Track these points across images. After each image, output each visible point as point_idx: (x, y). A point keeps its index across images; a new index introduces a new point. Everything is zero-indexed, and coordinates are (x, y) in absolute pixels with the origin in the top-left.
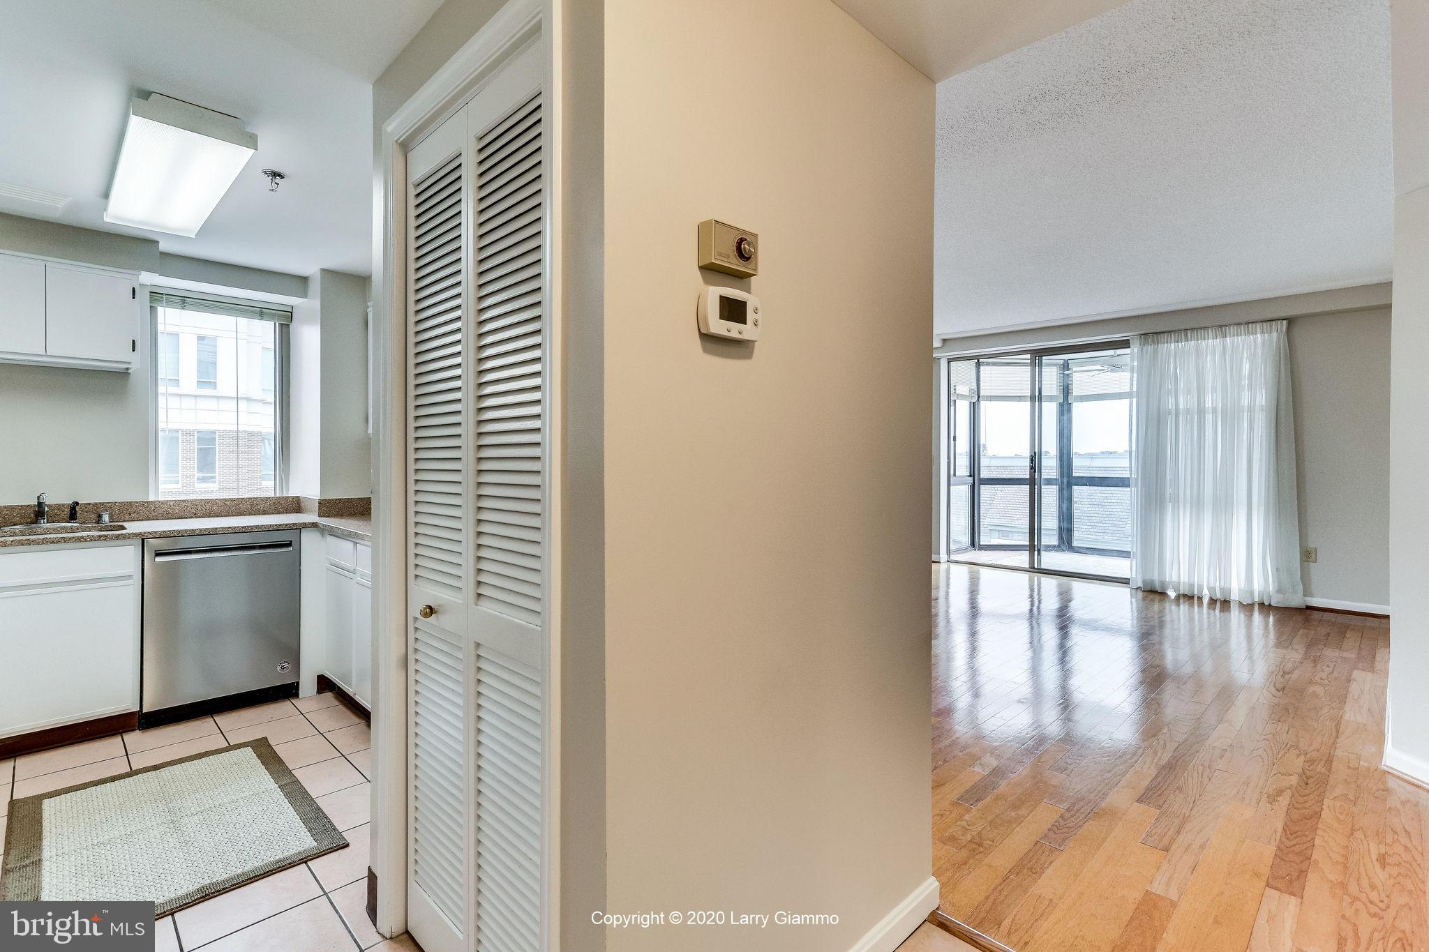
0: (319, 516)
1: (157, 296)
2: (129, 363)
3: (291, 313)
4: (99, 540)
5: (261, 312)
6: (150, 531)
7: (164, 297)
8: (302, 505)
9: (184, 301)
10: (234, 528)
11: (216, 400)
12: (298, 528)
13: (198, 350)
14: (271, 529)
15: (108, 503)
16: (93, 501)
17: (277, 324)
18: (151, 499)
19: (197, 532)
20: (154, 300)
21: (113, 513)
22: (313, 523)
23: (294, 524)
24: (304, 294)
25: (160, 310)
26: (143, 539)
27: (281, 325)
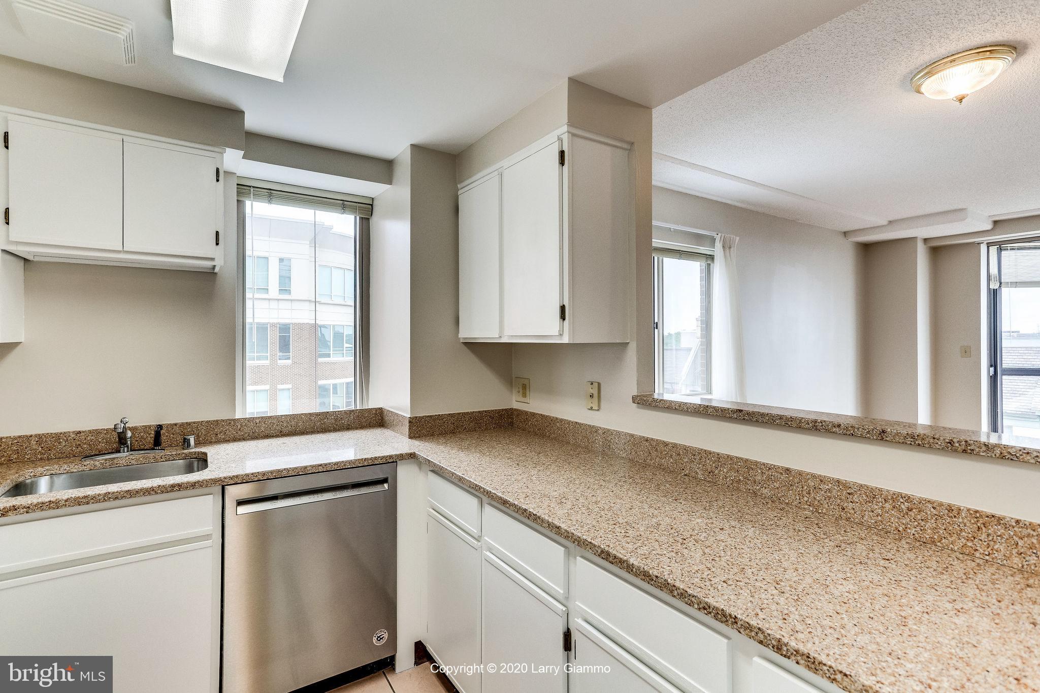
0: (410, 437)
1: (244, 189)
2: (213, 259)
3: (372, 205)
4: (172, 491)
5: (344, 204)
6: (231, 474)
7: (252, 189)
8: (386, 418)
9: (271, 193)
10: (326, 465)
11: (290, 302)
12: (392, 461)
13: (279, 269)
14: (366, 464)
15: (194, 423)
16: (179, 421)
17: (358, 218)
18: (238, 415)
19: (285, 473)
20: (243, 193)
21: (200, 434)
22: (411, 454)
23: (391, 457)
24: (389, 180)
25: (248, 203)
26: (223, 485)
27: (361, 219)
